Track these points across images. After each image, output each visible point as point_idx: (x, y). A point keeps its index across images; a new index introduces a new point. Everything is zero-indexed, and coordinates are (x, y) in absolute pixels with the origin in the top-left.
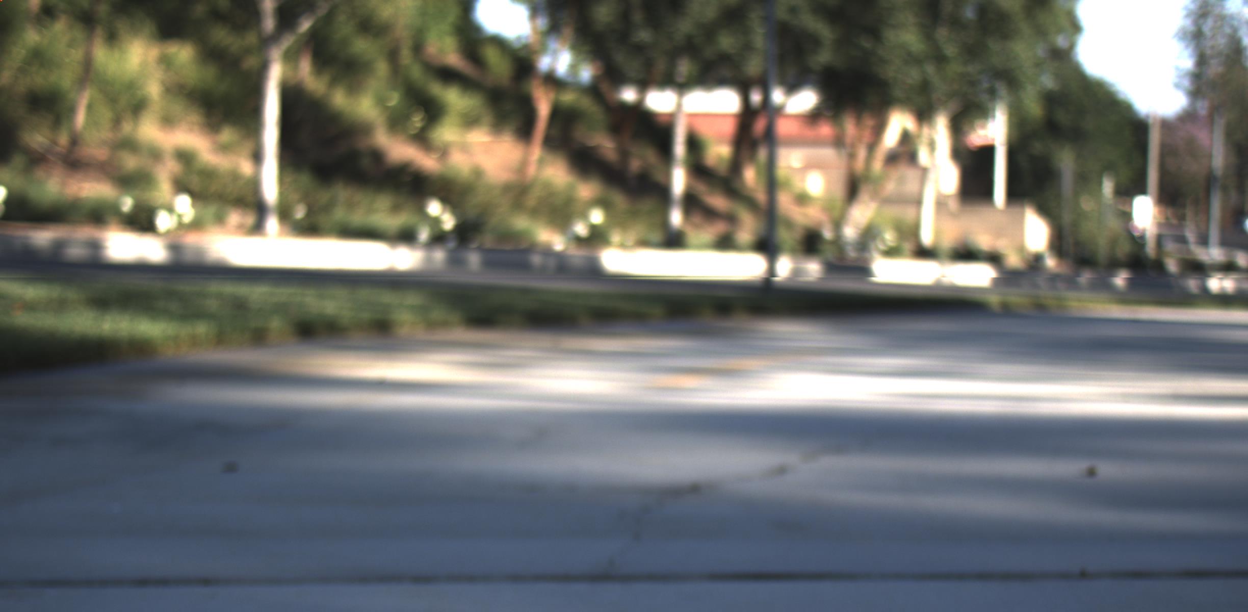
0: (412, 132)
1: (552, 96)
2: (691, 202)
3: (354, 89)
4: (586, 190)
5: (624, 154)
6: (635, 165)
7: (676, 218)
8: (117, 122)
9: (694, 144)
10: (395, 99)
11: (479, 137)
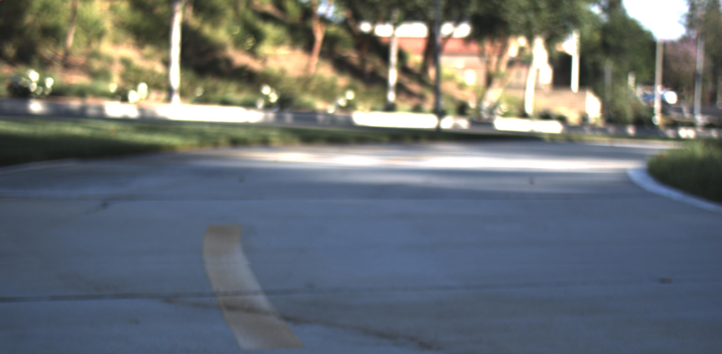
0: (248, 49)
1: (324, 29)
2: (400, 88)
3: (215, 25)
4: (342, 81)
5: (363, 61)
6: (369, 67)
7: (391, 96)
8: (89, 43)
9: (402, 55)
10: (238, 30)
11: (284, 51)
